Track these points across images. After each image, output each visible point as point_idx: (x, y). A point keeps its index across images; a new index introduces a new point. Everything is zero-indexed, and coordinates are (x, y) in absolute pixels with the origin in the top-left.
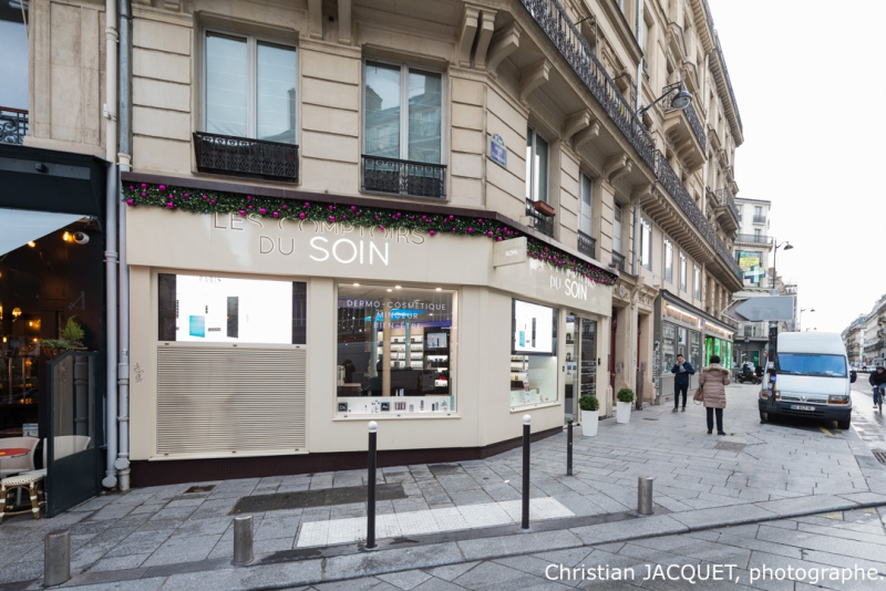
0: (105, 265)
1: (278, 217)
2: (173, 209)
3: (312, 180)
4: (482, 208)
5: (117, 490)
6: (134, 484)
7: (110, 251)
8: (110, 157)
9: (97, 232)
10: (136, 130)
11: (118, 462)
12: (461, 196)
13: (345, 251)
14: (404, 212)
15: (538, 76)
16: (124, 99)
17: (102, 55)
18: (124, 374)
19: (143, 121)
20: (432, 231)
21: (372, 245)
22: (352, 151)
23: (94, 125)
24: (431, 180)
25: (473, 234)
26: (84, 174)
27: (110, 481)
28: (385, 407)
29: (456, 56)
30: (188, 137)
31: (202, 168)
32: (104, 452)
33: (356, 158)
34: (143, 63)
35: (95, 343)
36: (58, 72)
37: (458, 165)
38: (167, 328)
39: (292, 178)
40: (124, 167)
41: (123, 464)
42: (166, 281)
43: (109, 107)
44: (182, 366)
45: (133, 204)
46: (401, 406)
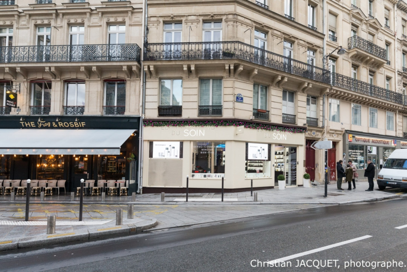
0: (139, 140)
1: (176, 126)
2: (153, 126)
3: (186, 115)
4: (233, 118)
5: (140, 193)
6: (143, 193)
7: (140, 137)
8: (141, 116)
9: (137, 133)
10: (146, 108)
11: (140, 187)
12: (227, 114)
13: (193, 133)
14: (209, 121)
15: (254, 73)
16: (144, 102)
17: (140, 92)
18: (142, 166)
19: (148, 106)
20: (217, 126)
21: (200, 131)
22: (196, 106)
23: (138, 108)
24: (218, 110)
25: (229, 125)
26: (136, 121)
27: (138, 191)
28: (205, 176)
29: (225, 75)
30: (157, 108)
31: (160, 115)
32: (137, 184)
33: (197, 107)
34: (148, 92)
35: (136, 158)
36: (131, 97)
37: (225, 105)
38: (151, 155)
39: (180, 115)
40: (143, 118)
41: (141, 187)
42: (151, 143)
43: (141, 104)
44: (154, 164)
45: (145, 126)
46: (209, 176)
